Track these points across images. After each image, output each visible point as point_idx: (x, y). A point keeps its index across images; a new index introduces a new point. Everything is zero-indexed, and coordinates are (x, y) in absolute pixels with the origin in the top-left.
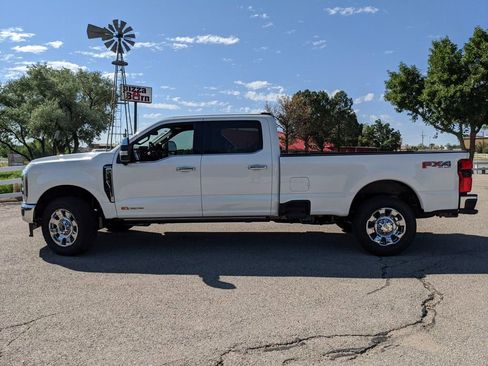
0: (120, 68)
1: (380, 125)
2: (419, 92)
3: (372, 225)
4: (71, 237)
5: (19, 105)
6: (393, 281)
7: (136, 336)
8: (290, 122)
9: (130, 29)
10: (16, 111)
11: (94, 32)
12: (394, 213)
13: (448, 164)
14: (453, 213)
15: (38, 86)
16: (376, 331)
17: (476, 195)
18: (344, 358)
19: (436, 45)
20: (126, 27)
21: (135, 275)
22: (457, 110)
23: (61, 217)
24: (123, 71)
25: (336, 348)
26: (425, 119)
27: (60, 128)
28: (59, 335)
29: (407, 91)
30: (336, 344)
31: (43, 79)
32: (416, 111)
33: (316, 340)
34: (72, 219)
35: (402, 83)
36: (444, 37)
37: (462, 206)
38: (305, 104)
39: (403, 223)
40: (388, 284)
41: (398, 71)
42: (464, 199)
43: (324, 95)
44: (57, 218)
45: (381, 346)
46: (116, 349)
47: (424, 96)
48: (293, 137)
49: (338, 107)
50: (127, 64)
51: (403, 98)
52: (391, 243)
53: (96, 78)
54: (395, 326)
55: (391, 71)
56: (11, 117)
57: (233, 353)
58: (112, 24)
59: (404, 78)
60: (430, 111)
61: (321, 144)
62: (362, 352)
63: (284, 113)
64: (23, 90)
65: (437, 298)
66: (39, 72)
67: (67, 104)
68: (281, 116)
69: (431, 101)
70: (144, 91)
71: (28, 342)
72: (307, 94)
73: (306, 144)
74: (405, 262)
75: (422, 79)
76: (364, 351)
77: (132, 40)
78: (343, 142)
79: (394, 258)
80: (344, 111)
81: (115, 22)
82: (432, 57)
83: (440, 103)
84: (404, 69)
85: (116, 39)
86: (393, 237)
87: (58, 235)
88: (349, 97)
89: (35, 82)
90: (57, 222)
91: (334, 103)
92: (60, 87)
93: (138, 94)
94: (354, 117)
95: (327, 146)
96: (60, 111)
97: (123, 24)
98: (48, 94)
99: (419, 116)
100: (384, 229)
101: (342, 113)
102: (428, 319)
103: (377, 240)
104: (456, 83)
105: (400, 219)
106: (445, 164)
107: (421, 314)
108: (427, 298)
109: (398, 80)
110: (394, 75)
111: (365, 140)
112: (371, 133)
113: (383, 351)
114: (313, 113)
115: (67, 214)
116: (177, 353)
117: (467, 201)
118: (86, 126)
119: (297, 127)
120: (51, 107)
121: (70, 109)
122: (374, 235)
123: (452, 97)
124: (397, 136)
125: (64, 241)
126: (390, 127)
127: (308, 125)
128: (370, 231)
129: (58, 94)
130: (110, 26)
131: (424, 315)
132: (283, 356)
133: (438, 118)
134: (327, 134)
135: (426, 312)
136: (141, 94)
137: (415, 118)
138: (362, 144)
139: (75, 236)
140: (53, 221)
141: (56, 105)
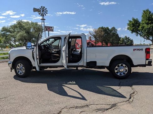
0: (43, 21)
1: (126, 38)
2: (138, 27)
3: (116, 69)
4: (23, 72)
5: (14, 32)
6: (122, 87)
7: (36, 103)
8: (97, 37)
9: (46, 9)
10: (13, 34)
11: (35, 10)
12: (124, 65)
13: (142, 50)
14: (144, 66)
15: (19, 27)
16: (113, 103)
17: (152, 60)
18: (100, 112)
19: (144, 11)
20: (45, 8)
21: (40, 84)
22: (151, 32)
23: (20, 66)
24: (44, 22)
25: (99, 108)
26: (141, 36)
27: (25, 39)
28: (14, 101)
29: (135, 26)
30: (99, 107)
31: (21, 24)
32: (138, 33)
33: (92, 105)
34: (23, 66)
35: (133, 24)
36: (147, 9)
37: (147, 63)
38: (102, 31)
39: (127, 68)
40: (120, 88)
41: (131, 20)
42: (147, 61)
43: (108, 28)
44: (19, 66)
45: (113, 108)
46: (29, 106)
47: (140, 28)
48: (98, 42)
49: (112, 32)
50: (45, 20)
51: (133, 29)
52: (123, 75)
53: (36, 24)
54: (119, 102)
55: (130, 20)
56: (11, 36)
57: (65, 109)
58: (41, 7)
59: (133, 22)
60: (142, 33)
61: (107, 44)
62: (107, 110)
63: (95, 34)
64: (15, 28)
65: (136, 93)
66: (19, 23)
67: (28, 32)
68: (94, 35)
69: (142, 29)
70: (51, 28)
71: (4, 103)
72: (102, 28)
73: (102, 44)
74: (127, 81)
75: (140, 23)
76: (108, 110)
77: (47, 12)
78: (114, 43)
79: (124, 80)
80: (114, 33)
81: (42, 7)
82: (143, 15)
83: (145, 30)
84: (134, 19)
85: (42, 12)
86: (124, 73)
87: (19, 71)
88: (116, 29)
89: (18, 26)
90: (19, 67)
91: (111, 31)
92: (26, 27)
93: (49, 29)
94: (117, 35)
95: (109, 44)
96: (25, 34)
97: (44, 7)
98: (22, 29)
99: (139, 35)
100: (120, 70)
101: (114, 34)
102: (131, 100)
103: (118, 74)
104: (150, 24)
105: (126, 67)
106: (141, 49)
107: (129, 98)
108: (132, 93)
109: (131, 23)
110: (130, 21)
111: (121, 42)
112: (123, 40)
113: (114, 109)
114: (104, 34)
115: (22, 65)
116: (48, 108)
117: (149, 62)
118: (34, 39)
119: (99, 38)
120: (23, 33)
121: (28, 34)
122: (117, 72)
123: (149, 28)
124: (132, 41)
125: (21, 73)
126: (130, 38)
127: (103, 38)
128: (116, 71)
129: (25, 29)
130: (40, 8)
131: (130, 99)
132: (81, 110)
133: (145, 35)
134: (109, 41)
135: (131, 97)
136: (50, 29)
137: (137, 35)
138: (120, 44)
139: (24, 72)
140: (18, 67)
141: (24, 32)
